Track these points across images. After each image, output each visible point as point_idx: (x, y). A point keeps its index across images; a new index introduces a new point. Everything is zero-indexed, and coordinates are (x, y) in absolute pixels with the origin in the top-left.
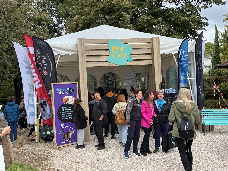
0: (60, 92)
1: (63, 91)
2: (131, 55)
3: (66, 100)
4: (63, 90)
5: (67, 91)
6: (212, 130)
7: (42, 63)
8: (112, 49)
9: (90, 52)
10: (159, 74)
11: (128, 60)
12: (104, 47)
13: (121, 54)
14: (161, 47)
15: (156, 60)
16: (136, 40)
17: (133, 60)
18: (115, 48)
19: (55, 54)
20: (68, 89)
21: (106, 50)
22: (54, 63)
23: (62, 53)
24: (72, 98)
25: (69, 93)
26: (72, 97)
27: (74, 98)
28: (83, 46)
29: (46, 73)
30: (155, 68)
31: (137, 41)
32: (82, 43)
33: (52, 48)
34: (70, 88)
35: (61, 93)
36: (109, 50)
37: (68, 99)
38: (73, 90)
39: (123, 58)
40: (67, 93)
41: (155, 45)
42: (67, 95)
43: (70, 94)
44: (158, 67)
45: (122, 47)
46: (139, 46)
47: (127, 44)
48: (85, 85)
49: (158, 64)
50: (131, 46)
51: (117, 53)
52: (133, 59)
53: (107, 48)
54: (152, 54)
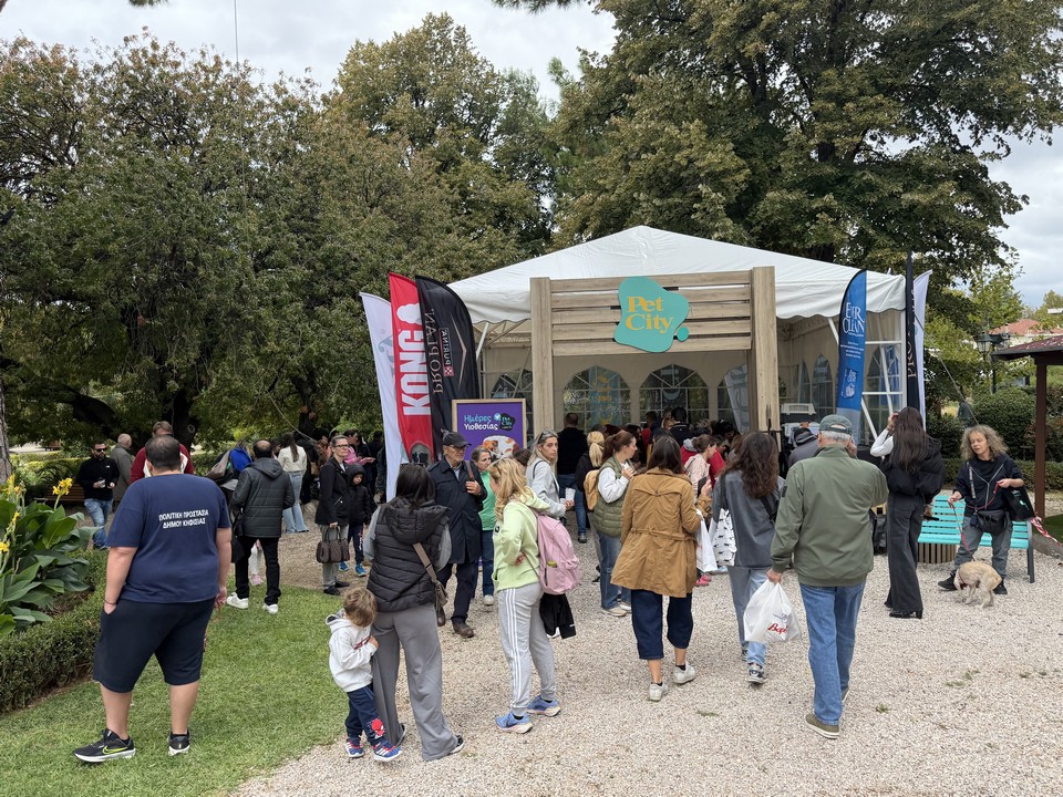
0: (473, 423)
1: (483, 423)
2: (687, 320)
3: (491, 446)
4: (484, 419)
5: (494, 422)
6: (944, 559)
7: (438, 346)
8: (629, 305)
9: (567, 313)
10: (771, 379)
11: (675, 338)
12: (605, 300)
13: (657, 318)
14: (779, 297)
15: (762, 337)
16: (704, 277)
17: (691, 337)
18: (637, 301)
19: (475, 319)
20: (498, 417)
21: (613, 307)
22: (472, 346)
23: (494, 318)
24: (508, 442)
25: (501, 426)
26: (507, 438)
27: (513, 442)
28: (543, 299)
29: (449, 371)
30: (758, 360)
31: (705, 280)
32: (540, 290)
33: (466, 305)
34: (502, 416)
35: (477, 427)
36: (619, 307)
37: (496, 443)
38: (513, 420)
39: (662, 332)
40: (494, 427)
41: (761, 291)
42: (492, 433)
43: (503, 430)
44: (769, 356)
45: (659, 301)
46: (713, 295)
47: (676, 288)
48: (546, 406)
49: (769, 348)
50: (687, 295)
51: (643, 316)
52: (691, 333)
53: (616, 304)
54: (750, 318)
